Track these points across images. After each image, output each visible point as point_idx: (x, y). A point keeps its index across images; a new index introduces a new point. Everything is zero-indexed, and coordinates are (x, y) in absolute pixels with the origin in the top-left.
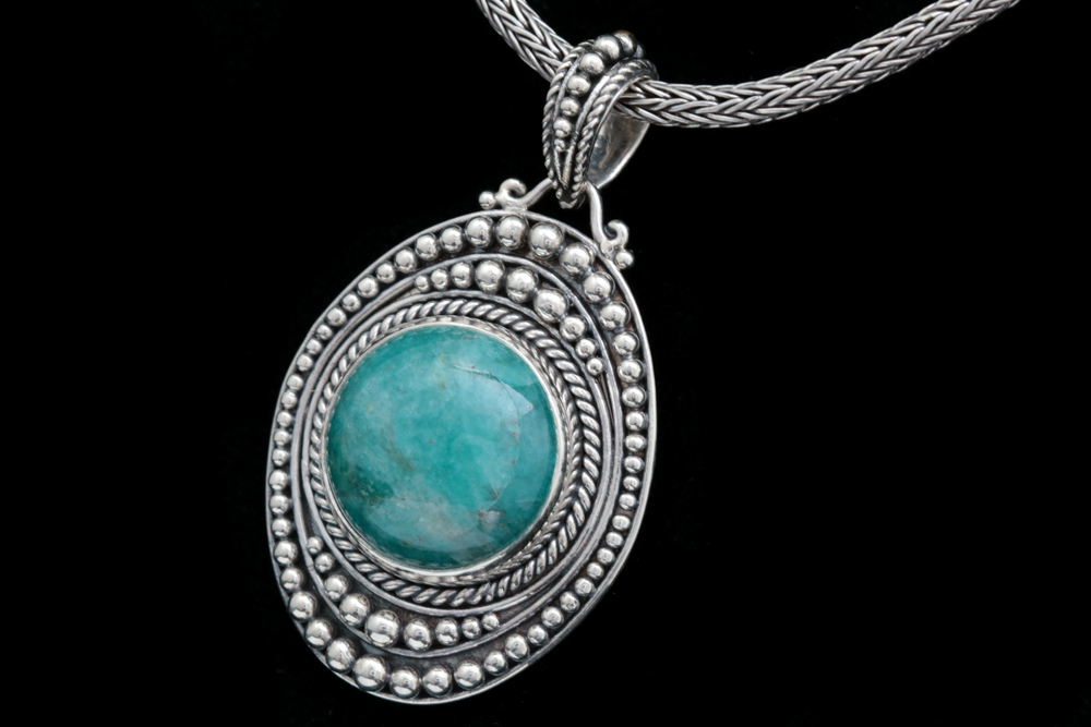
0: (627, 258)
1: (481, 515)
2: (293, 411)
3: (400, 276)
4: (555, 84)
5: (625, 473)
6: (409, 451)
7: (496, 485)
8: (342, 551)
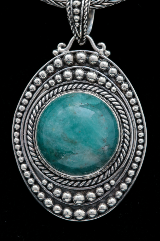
0: (108, 53)
1: (103, 149)
2: (19, 143)
3: (37, 87)
4: (68, 6)
5: (136, 119)
6: (73, 137)
7: (104, 137)
8: (55, 180)
